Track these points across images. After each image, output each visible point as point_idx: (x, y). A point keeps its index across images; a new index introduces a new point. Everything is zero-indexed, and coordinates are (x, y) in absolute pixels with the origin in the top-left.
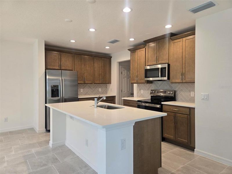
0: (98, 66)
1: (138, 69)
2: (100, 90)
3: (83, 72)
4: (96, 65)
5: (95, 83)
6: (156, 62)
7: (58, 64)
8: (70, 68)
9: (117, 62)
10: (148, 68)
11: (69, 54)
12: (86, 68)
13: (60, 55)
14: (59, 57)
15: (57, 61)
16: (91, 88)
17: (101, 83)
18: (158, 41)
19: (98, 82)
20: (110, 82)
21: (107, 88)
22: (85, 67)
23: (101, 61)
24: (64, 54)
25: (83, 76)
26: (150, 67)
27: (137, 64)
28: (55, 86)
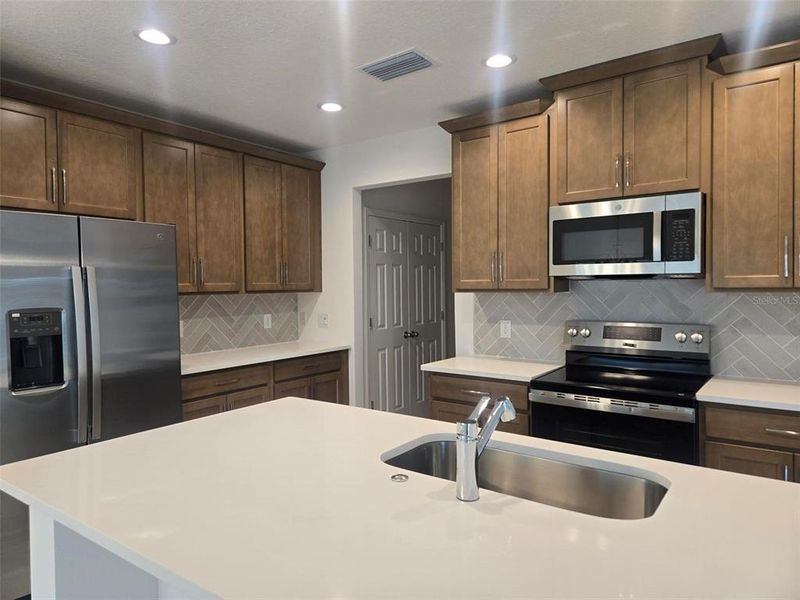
0: (266, 205)
1: (503, 221)
2: (267, 321)
3: (192, 233)
4: (255, 197)
5: (249, 288)
6: (623, 184)
7: (40, 180)
8: (122, 209)
9: (355, 189)
10: (574, 212)
11: (112, 128)
12: (205, 209)
13: (58, 127)
14: (52, 139)
15: (39, 162)
16: (224, 314)
17: (280, 288)
18: (629, 80)
19: (265, 284)
20: (314, 285)
21: (300, 311)
22: (201, 204)
23: (278, 180)
24: (81, 120)
25: (193, 252)
26: (581, 211)
27: (493, 198)
28: (33, 316)
